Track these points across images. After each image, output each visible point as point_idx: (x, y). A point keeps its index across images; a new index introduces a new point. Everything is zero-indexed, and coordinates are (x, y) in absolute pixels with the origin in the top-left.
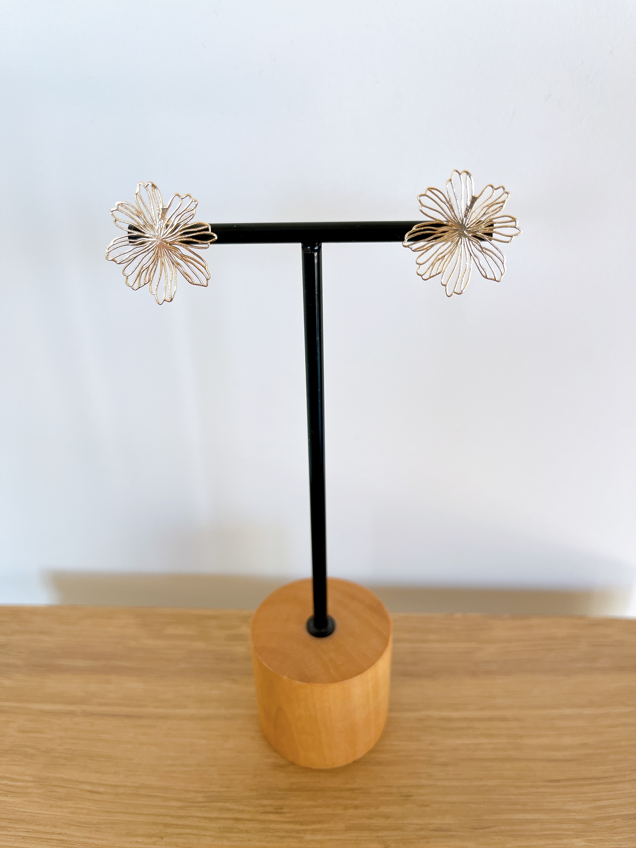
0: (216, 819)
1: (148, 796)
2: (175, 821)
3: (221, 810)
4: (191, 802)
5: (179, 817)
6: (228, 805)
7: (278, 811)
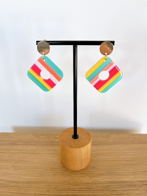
3: (53, 171)
5: (44, 172)
6: (55, 170)
7: (66, 171)
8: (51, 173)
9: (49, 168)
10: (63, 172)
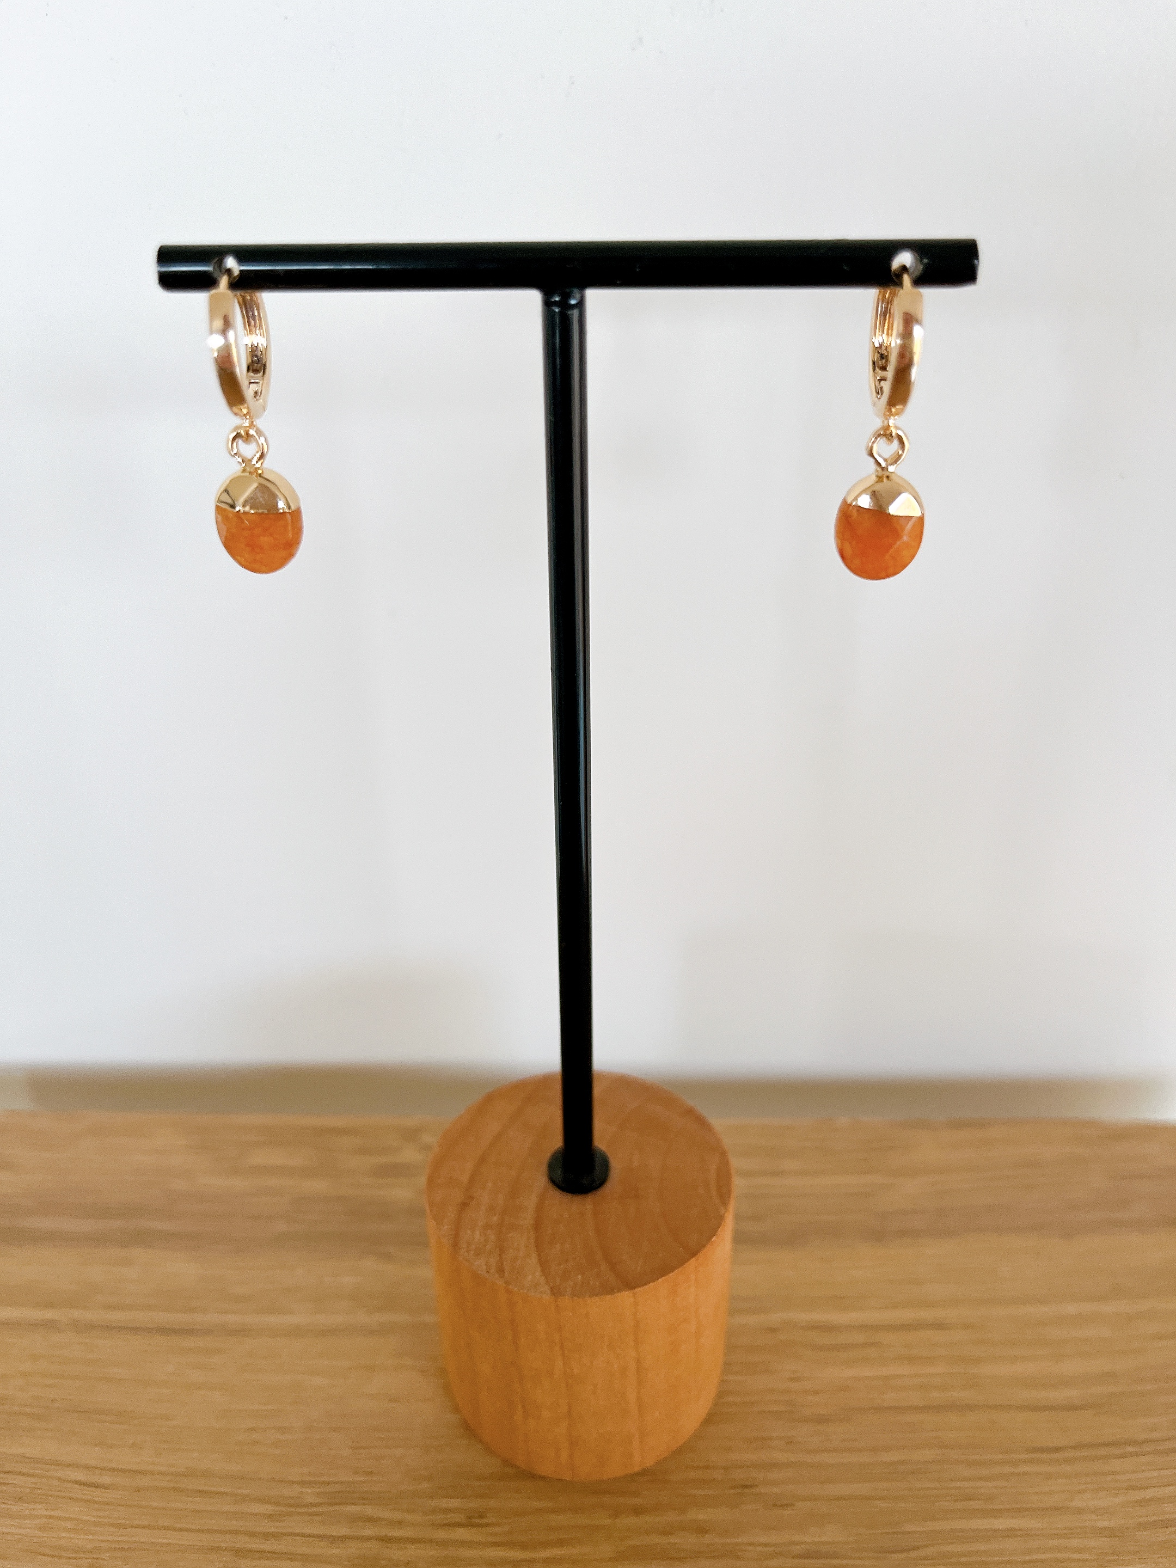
0: (344, 1538)
1: (202, 1493)
2: (256, 1545)
3: (354, 1519)
4: (291, 1506)
5: (266, 1536)
6: (369, 1510)
7: (473, 1520)
8: (332, 1540)
10: (442, 1534)
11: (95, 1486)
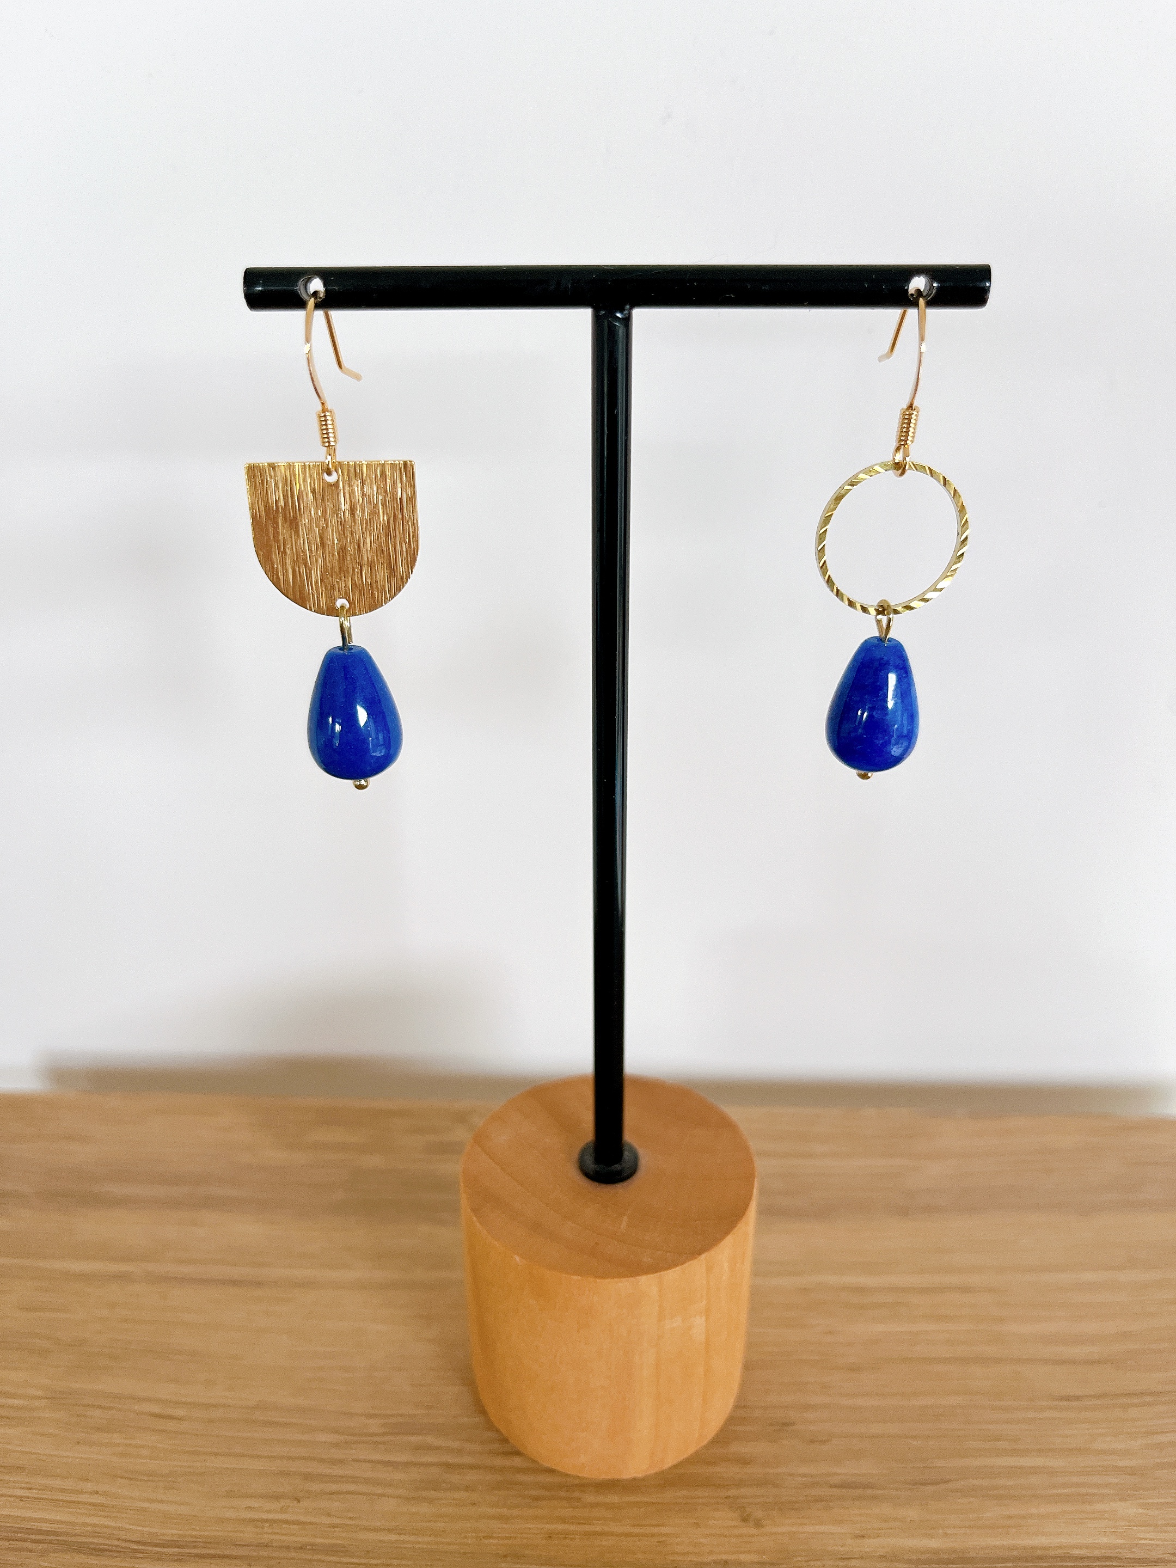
0: (407, 1464)
1: (274, 1424)
2: (323, 1469)
3: (418, 1448)
4: (355, 1435)
5: (334, 1462)
6: (431, 1440)
8: (396, 1465)
9: (374, 1426)
11: (171, 1418)
